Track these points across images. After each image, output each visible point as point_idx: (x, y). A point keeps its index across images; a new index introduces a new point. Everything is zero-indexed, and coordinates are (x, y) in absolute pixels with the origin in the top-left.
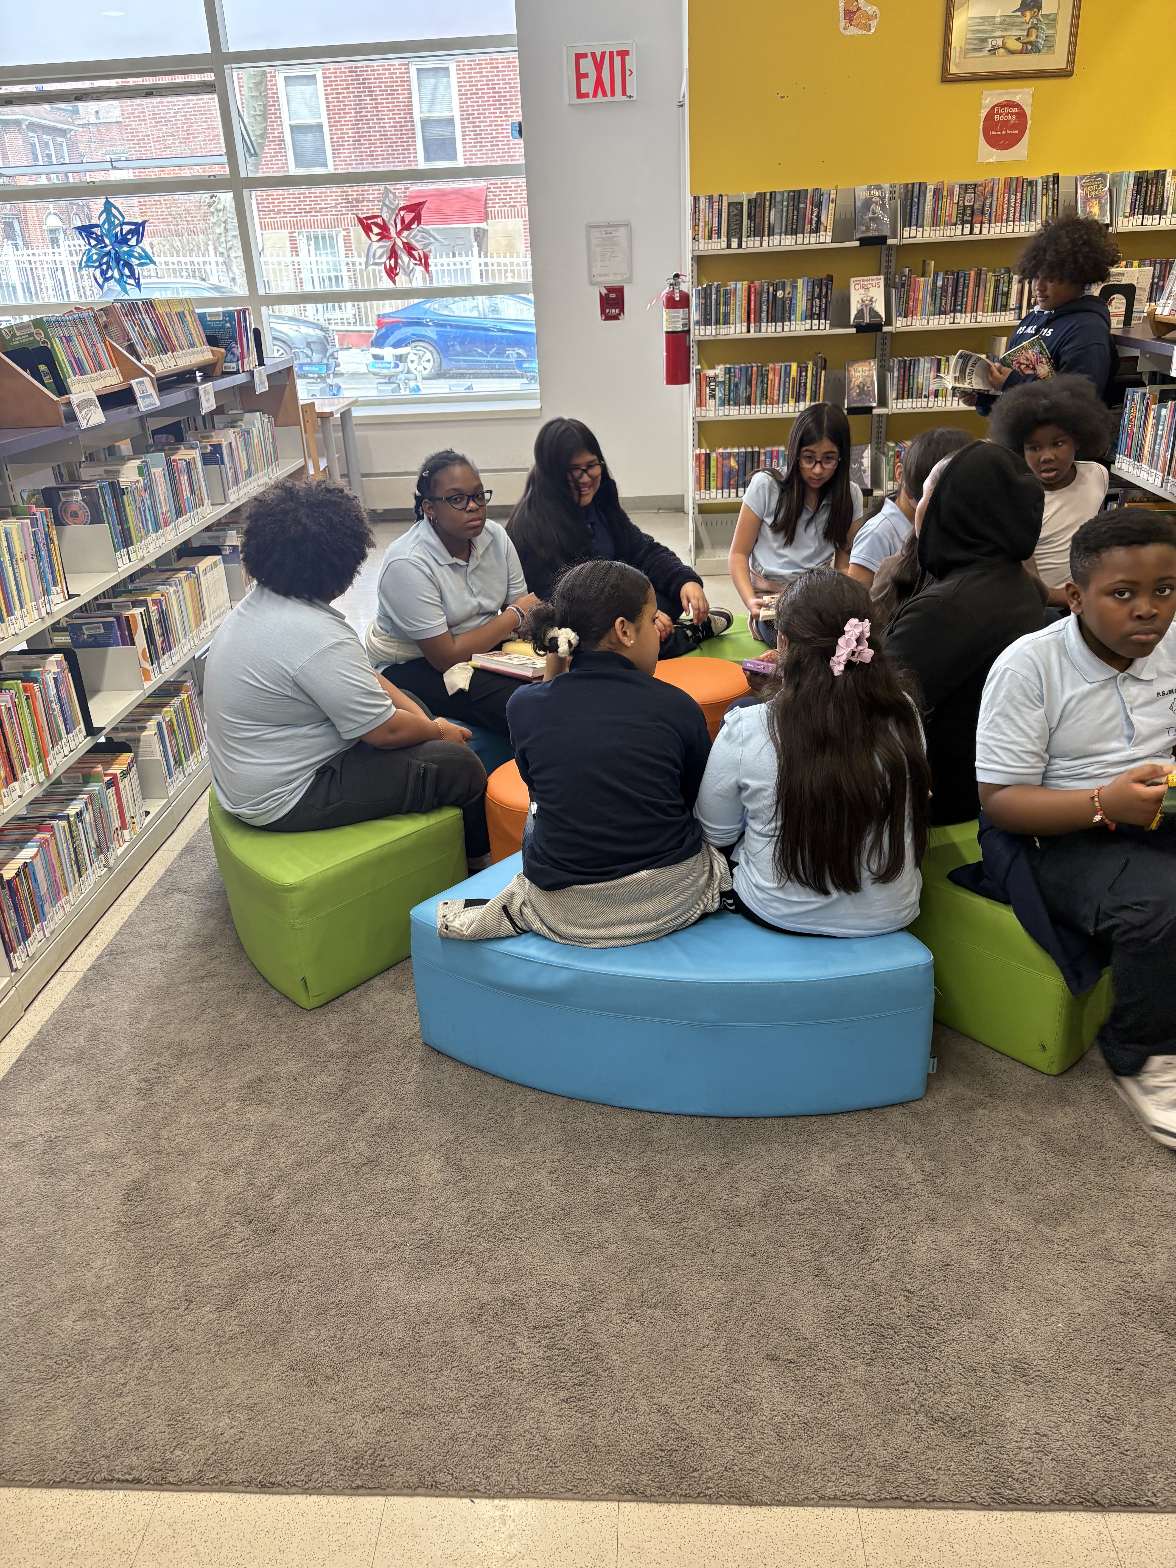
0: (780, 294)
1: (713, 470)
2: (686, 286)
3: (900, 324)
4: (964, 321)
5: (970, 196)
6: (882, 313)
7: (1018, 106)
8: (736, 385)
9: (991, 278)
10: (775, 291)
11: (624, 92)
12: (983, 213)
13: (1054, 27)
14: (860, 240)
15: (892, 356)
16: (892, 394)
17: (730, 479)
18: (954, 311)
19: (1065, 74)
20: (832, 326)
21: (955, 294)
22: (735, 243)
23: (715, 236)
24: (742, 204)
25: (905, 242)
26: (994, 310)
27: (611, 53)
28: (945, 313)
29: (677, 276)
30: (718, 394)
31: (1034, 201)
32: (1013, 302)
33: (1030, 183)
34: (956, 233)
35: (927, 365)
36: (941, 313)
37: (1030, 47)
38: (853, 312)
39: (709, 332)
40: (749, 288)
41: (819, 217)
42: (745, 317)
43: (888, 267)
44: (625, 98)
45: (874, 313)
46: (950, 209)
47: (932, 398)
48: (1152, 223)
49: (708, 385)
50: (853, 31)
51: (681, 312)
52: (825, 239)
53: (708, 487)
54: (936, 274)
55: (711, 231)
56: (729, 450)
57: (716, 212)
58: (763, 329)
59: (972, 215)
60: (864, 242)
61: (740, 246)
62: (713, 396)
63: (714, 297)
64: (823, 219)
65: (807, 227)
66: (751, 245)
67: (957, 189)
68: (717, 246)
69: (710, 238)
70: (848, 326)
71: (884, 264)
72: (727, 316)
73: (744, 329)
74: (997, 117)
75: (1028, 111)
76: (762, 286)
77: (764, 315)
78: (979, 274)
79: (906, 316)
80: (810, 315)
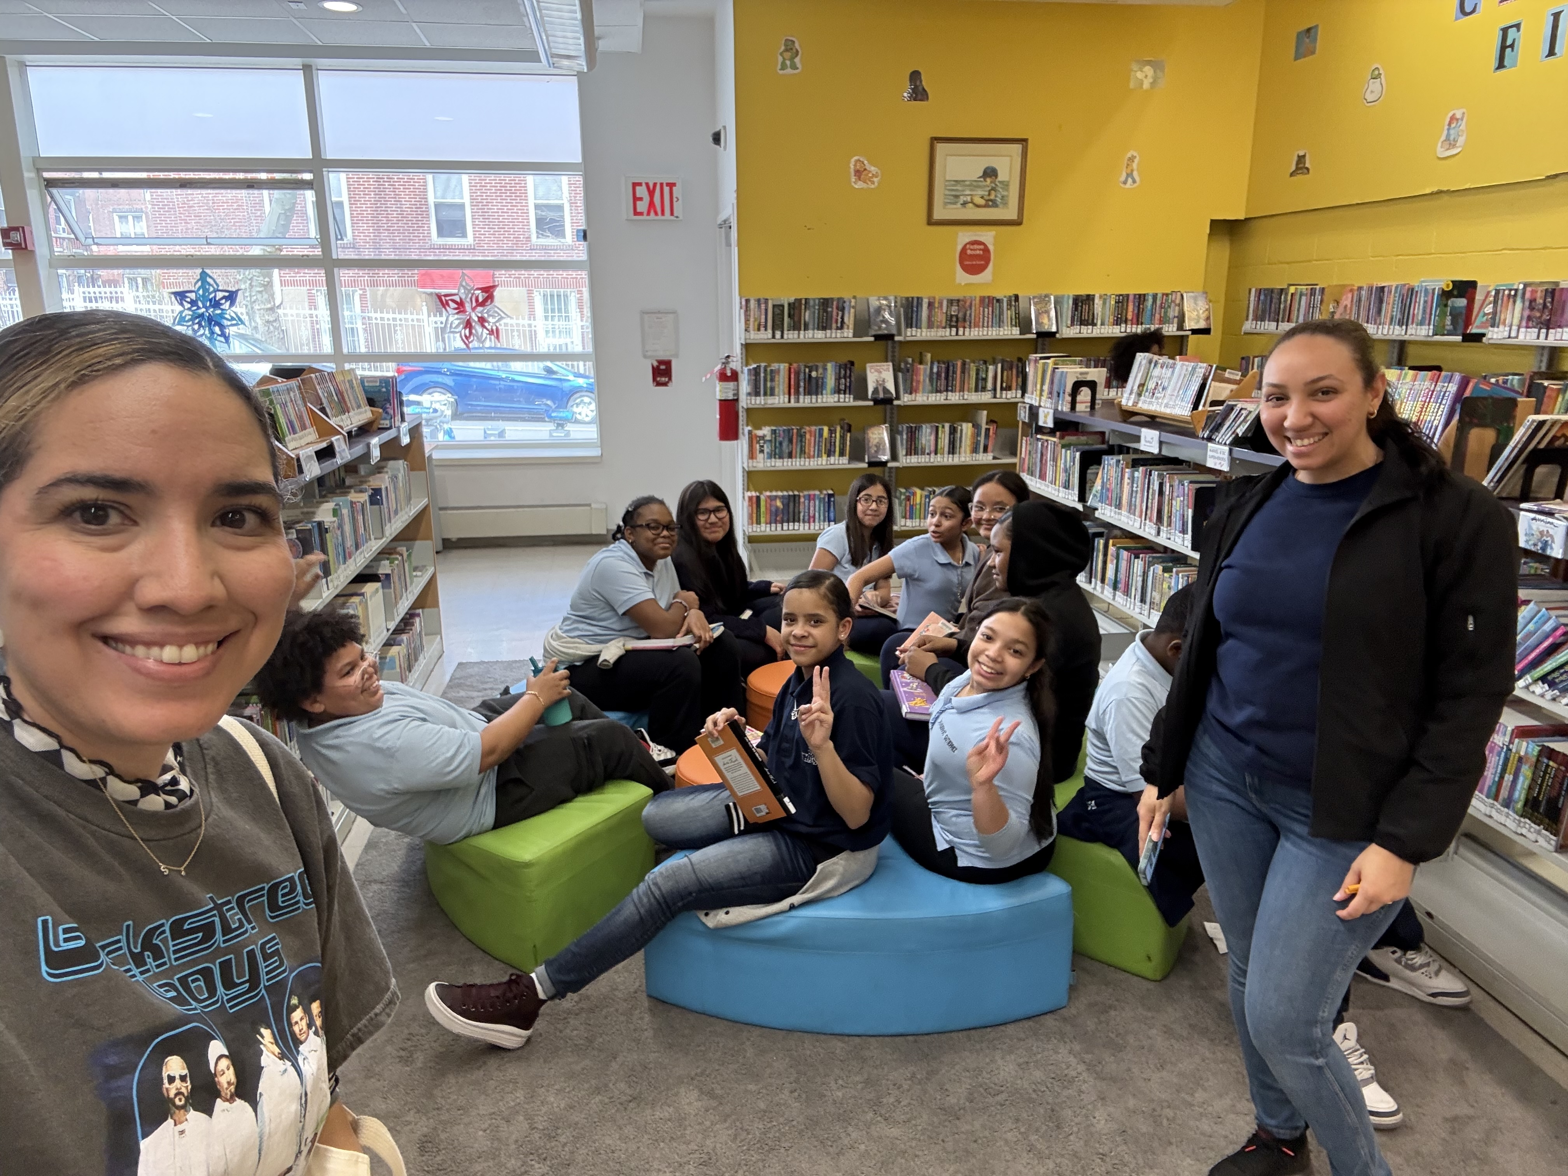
0: (814, 374)
1: (763, 509)
2: (736, 364)
3: (906, 399)
4: (954, 398)
5: (954, 308)
6: (893, 391)
7: (983, 244)
8: (781, 443)
9: (973, 367)
10: (810, 371)
11: (672, 214)
12: (964, 320)
13: (1007, 190)
14: (874, 336)
15: (899, 423)
16: (901, 452)
17: (776, 516)
18: (947, 391)
19: (1018, 223)
20: (855, 399)
21: (947, 378)
22: (778, 334)
23: (762, 329)
24: (783, 306)
25: (908, 339)
26: (976, 390)
27: (662, 184)
28: (940, 392)
29: (728, 357)
30: (766, 449)
31: (1001, 313)
32: (990, 385)
33: (998, 301)
34: (947, 334)
35: (928, 430)
36: (937, 391)
37: (991, 203)
38: (870, 390)
39: (760, 401)
40: (790, 369)
41: (842, 318)
42: (786, 390)
43: (893, 356)
44: (672, 218)
45: (886, 390)
46: (940, 317)
47: (933, 455)
48: (1087, 332)
49: (758, 442)
50: (860, 185)
51: (731, 385)
52: (848, 334)
53: (758, 522)
54: (932, 363)
55: (759, 325)
56: (774, 493)
57: (763, 312)
58: (801, 400)
59: (957, 321)
60: (878, 337)
61: (782, 337)
62: (762, 451)
63: (762, 375)
64: (846, 320)
65: (834, 325)
66: (791, 336)
67: (945, 303)
68: (765, 336)
69: (759, 330)
70: (865, 398)
71: (890, 354)
72: (772, 390)
73: (786, 400)
74: (969, 252)
75: (991, 248)
76: (799, 367)
77: (801, 390)
78: (964, 364)
79: (911, 393)
80: (838, 391)
